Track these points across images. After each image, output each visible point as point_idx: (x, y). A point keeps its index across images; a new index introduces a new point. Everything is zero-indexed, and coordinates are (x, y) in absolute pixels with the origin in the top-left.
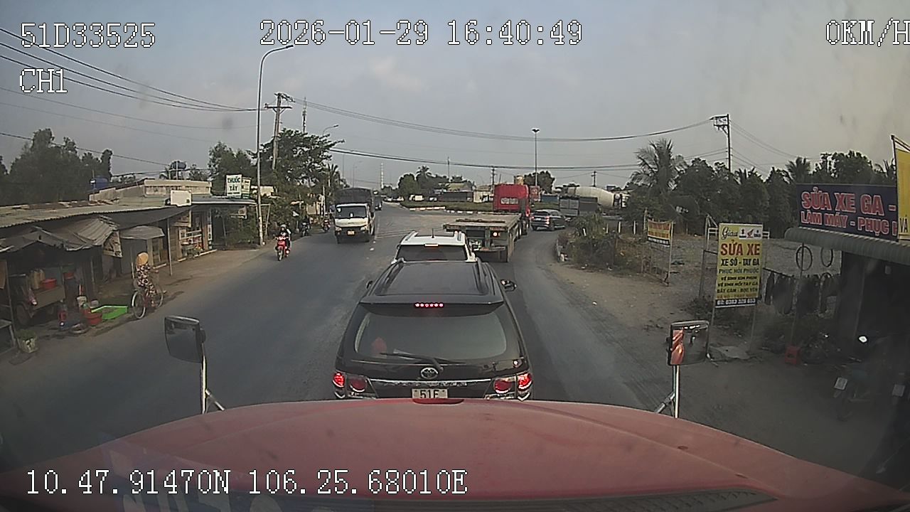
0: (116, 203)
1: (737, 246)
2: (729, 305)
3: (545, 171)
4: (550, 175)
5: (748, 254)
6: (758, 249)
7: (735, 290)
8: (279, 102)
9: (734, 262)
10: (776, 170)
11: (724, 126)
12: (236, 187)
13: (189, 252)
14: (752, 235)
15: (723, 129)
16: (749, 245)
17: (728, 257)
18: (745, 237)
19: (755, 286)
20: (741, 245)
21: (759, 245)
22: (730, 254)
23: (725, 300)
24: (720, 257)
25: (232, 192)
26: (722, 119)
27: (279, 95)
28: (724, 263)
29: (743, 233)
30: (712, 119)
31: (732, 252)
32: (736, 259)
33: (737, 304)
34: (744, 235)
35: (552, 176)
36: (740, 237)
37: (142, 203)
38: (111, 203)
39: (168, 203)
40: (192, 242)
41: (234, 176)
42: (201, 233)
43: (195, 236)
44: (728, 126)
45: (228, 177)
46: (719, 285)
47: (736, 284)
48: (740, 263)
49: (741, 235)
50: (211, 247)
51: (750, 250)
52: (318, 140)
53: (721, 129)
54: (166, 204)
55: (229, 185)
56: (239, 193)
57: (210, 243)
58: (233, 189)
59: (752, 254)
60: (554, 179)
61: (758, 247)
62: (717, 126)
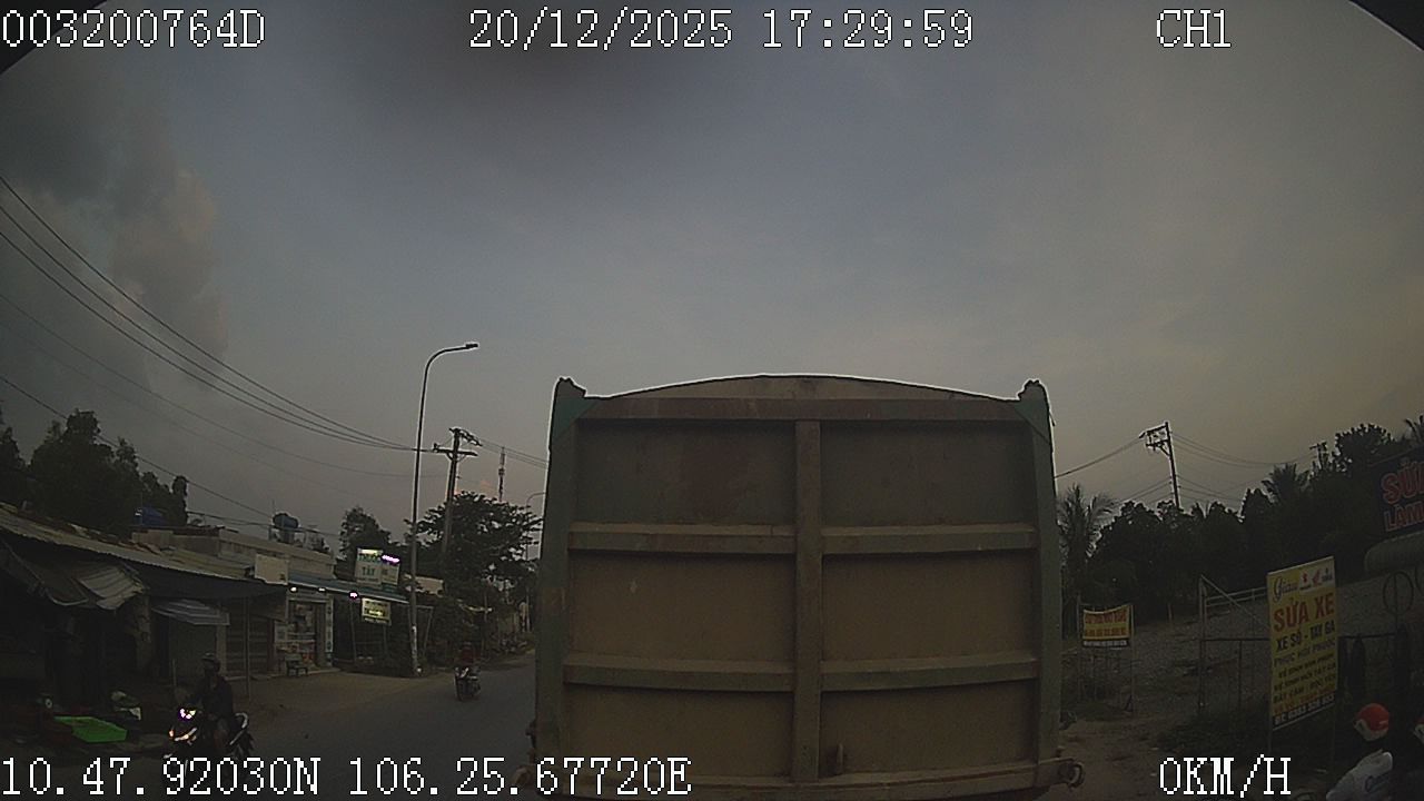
0: (167, 555)
1: (1298, 607)
2: (1294, 719)
5: (1317, 617)
6: (1331, 602)
7: (1301, 690)
8: (457, 444)
9: (1297, 639)
12: (373, 570)
13: (290, 665)
14: (1320, 581)
16: (1316, 599)
17: (1288, 632)
18: (1309, 586)
19: (1332, 672)
20: (1304, 603)
21: (1331, 594)
22: (1290, 625)
23: (1287, 713)
24: (1275, 636)
25: (368, 577)
27: (457, 431)
28: (1282, 644)
29: (1305, 580)
31: (1292, 621)
32: (1299, 633)
33: (1308, 712)
34: (1308, 583)
36: (1302, 589)
37: (207, 564)
38: (158, 552)
39: (251, 574)
40: (298, 650)
41: (371, 552)
42: (314, 637)
43: (304, 641)
45: (361, 550)
46: (1276, 689)
47: (1302, 678)
48: (1306, 637)
49: (1303, 585)
50: (330, 664)
51: (1320, 609)
54: (246, 575)
55: (360, 565)
56: (376, 580)
57: (329, 656)
58: (368, 573)
59: (1323, 615)
61: (1330, 599)
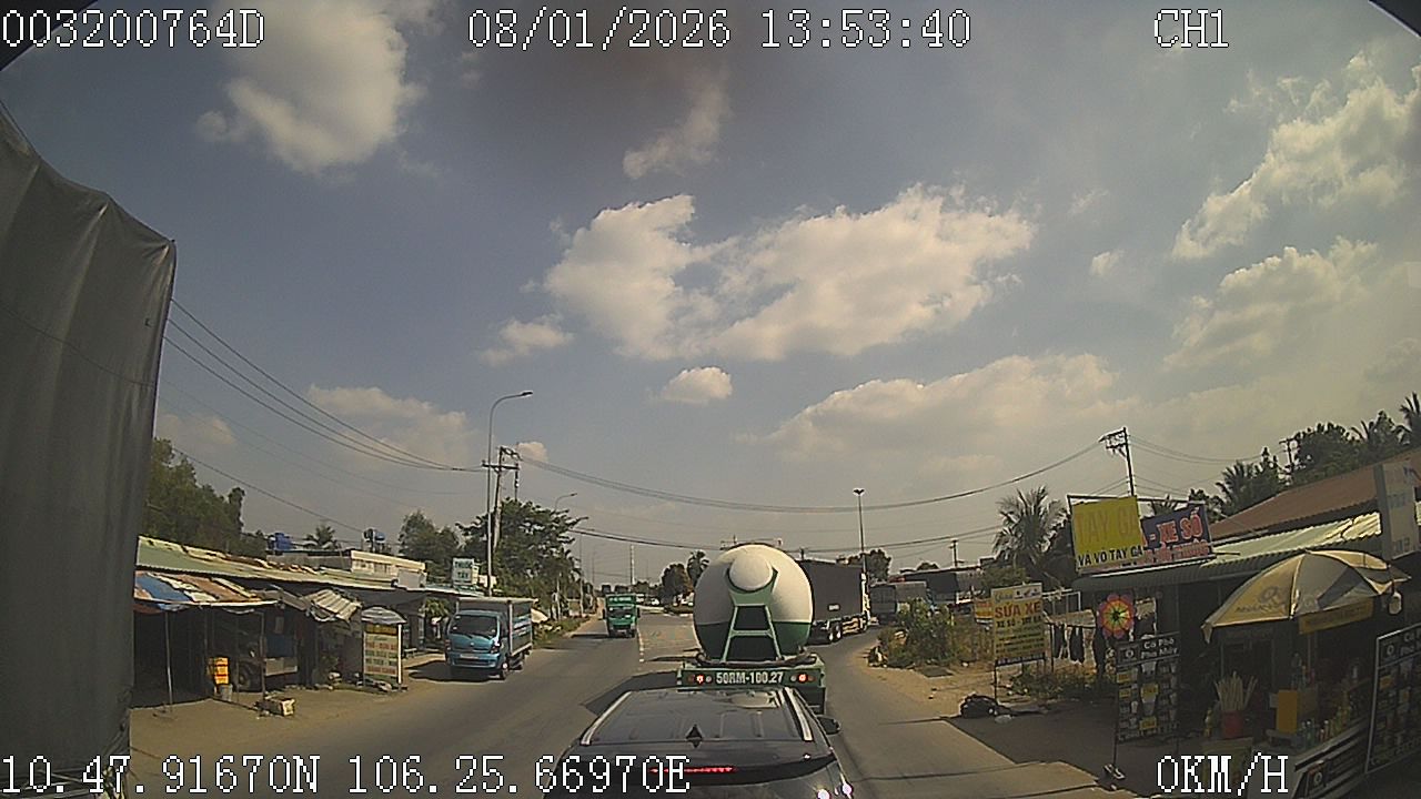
3: (877, 550)
4: (883, 554)
8: (501, 460)
10: (1196, 491)
11: (1121, 445)
12: (467, 574)
15: (1120, 450)
25: (463, 579)
26: (1117, 437)
30: (1103, 439)
35: (887, 556)
41: (464, 560)
44: (1126, 444)
45: (455, 560)
52: (555, 516)
53: (1117, 451)
55: (456, 570)
56: (469, 581)
58: (463, 576)
60: (889, 559)
62: (1112, 447)
